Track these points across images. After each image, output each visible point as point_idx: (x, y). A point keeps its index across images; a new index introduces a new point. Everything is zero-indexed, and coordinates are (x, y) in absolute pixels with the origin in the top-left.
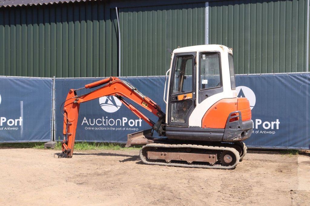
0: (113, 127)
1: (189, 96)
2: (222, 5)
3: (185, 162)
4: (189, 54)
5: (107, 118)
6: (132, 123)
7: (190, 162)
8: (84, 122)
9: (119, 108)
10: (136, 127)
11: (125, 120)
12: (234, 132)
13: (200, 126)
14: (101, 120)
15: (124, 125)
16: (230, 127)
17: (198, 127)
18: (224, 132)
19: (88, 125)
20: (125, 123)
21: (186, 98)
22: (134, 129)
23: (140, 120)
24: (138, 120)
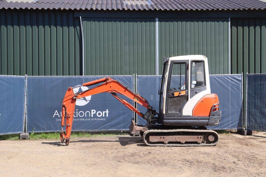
0: (82, 118)
1: (183, 93)
2: (169, 21)
3: (180, 143)
4: (183, 62)
5: (77, 111)
6: (99, 114)
7: (184, 142)
8: (55, 114)
9: (88, 101)
10: (103, 118)
11: (93, 112)
12: (216, 119)
13: (191, 115)
15: (92, 116)
16: (213, 115)
17: (190, 116)
18: (209, 119)
20: (93, 114)
21: (181, 95)
22: (102, 119)
23: (107, 112)
24: (105, 112)
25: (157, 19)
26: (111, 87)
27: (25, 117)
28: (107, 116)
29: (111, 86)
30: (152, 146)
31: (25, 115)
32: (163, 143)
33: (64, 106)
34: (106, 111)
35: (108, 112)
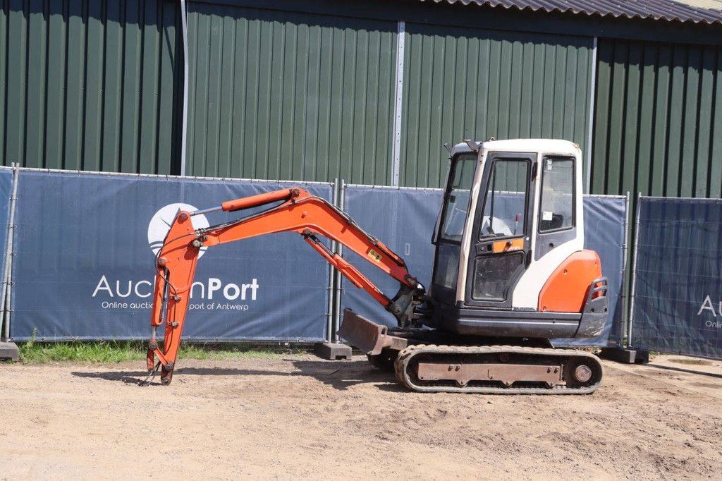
1: (517, 245)
3: (499, 384)
4: (522, 157)
6: (232, 292)
7: (510, 383)
8: (98, 288)
11: (214, 284)
12: (597, 319)
13: (535, 307)
14: (150, 284)
15: (210, 297)
16: (593, 310)
17: (531, 310)
18: (580, 321)
19: (112, 295)
20: (214, 292)
21: (511, 249)
22: (238, 307)
23: (255, 286)
24: (248, 286)
25: (402, 25)
26: (303, 216)
27: (4, 294)
28: (254, 297)
29: (305, 213)
30: (427, 392)
31: (5, 287)
32: (453, 383)
33: (162, 267)
34: (251, 283)
35: (257, 286)
